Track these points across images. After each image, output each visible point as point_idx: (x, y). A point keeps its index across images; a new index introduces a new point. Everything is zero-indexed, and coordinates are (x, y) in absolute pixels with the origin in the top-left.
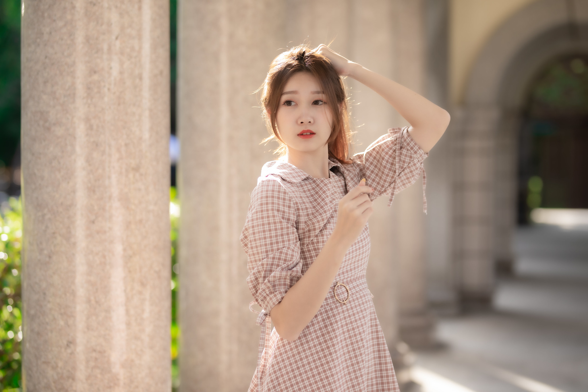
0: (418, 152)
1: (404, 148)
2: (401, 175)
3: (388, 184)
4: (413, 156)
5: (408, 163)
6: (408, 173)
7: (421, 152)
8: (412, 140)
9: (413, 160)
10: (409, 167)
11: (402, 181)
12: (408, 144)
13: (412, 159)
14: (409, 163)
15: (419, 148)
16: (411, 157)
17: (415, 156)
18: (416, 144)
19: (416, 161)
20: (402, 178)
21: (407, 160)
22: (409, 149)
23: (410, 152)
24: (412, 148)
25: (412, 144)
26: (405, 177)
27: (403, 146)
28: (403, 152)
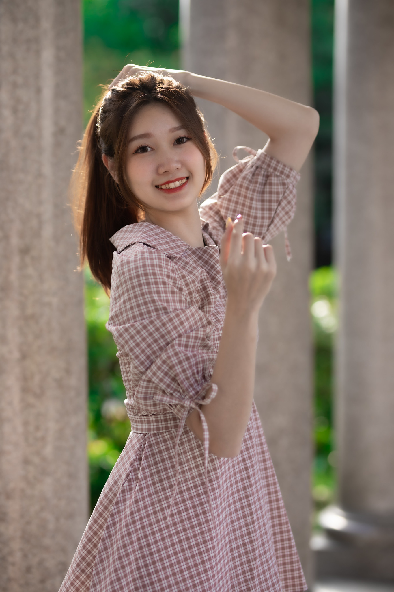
0: (291, 175)
1: (271, 176)
2: (278, 211)
3: (266, 229)
4: (286, 181)
5: (283, 193)
6: (286, 205)
7: (293, 173)
8: (278, 162)
9: (288, 187)
10: (285, 198)
11: (281, 219)
12: (275, 169)
13: (286, 186)
14: (285, 192)
15: (291, 169)
16: (284, 184)
17: (288, 181)
18: (285, 166)
19: (291, 187)
20: (281, 215)
21: (280, 189)
22: (278, 174)
23: (280, 178)
24: (282, 173)
25: (280, 167)
26: (283, 213)
27: (269, 174)
28: (273, 181)
